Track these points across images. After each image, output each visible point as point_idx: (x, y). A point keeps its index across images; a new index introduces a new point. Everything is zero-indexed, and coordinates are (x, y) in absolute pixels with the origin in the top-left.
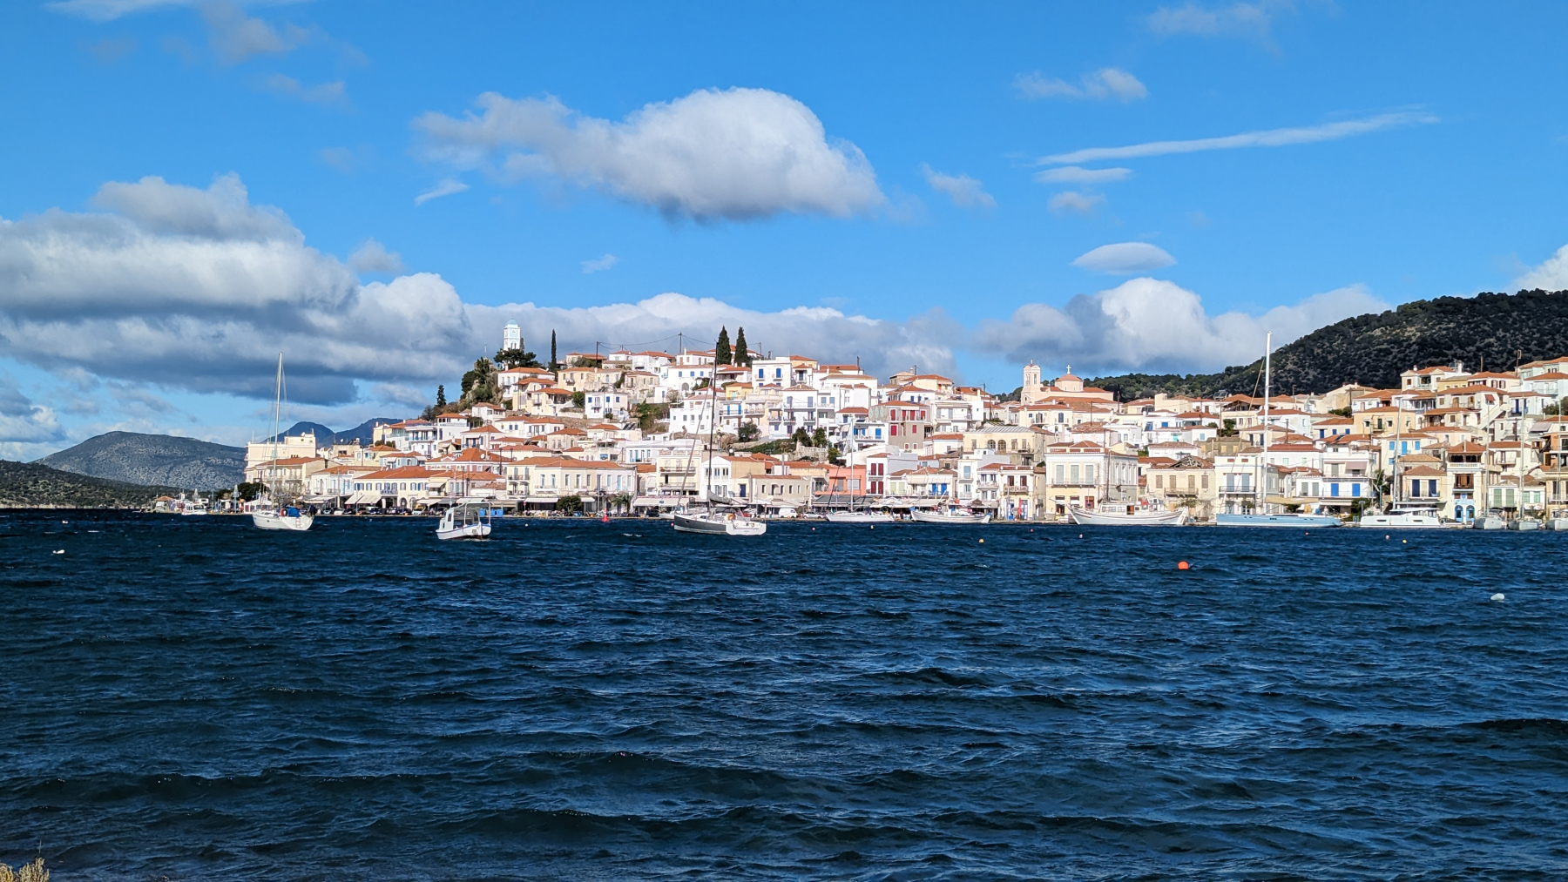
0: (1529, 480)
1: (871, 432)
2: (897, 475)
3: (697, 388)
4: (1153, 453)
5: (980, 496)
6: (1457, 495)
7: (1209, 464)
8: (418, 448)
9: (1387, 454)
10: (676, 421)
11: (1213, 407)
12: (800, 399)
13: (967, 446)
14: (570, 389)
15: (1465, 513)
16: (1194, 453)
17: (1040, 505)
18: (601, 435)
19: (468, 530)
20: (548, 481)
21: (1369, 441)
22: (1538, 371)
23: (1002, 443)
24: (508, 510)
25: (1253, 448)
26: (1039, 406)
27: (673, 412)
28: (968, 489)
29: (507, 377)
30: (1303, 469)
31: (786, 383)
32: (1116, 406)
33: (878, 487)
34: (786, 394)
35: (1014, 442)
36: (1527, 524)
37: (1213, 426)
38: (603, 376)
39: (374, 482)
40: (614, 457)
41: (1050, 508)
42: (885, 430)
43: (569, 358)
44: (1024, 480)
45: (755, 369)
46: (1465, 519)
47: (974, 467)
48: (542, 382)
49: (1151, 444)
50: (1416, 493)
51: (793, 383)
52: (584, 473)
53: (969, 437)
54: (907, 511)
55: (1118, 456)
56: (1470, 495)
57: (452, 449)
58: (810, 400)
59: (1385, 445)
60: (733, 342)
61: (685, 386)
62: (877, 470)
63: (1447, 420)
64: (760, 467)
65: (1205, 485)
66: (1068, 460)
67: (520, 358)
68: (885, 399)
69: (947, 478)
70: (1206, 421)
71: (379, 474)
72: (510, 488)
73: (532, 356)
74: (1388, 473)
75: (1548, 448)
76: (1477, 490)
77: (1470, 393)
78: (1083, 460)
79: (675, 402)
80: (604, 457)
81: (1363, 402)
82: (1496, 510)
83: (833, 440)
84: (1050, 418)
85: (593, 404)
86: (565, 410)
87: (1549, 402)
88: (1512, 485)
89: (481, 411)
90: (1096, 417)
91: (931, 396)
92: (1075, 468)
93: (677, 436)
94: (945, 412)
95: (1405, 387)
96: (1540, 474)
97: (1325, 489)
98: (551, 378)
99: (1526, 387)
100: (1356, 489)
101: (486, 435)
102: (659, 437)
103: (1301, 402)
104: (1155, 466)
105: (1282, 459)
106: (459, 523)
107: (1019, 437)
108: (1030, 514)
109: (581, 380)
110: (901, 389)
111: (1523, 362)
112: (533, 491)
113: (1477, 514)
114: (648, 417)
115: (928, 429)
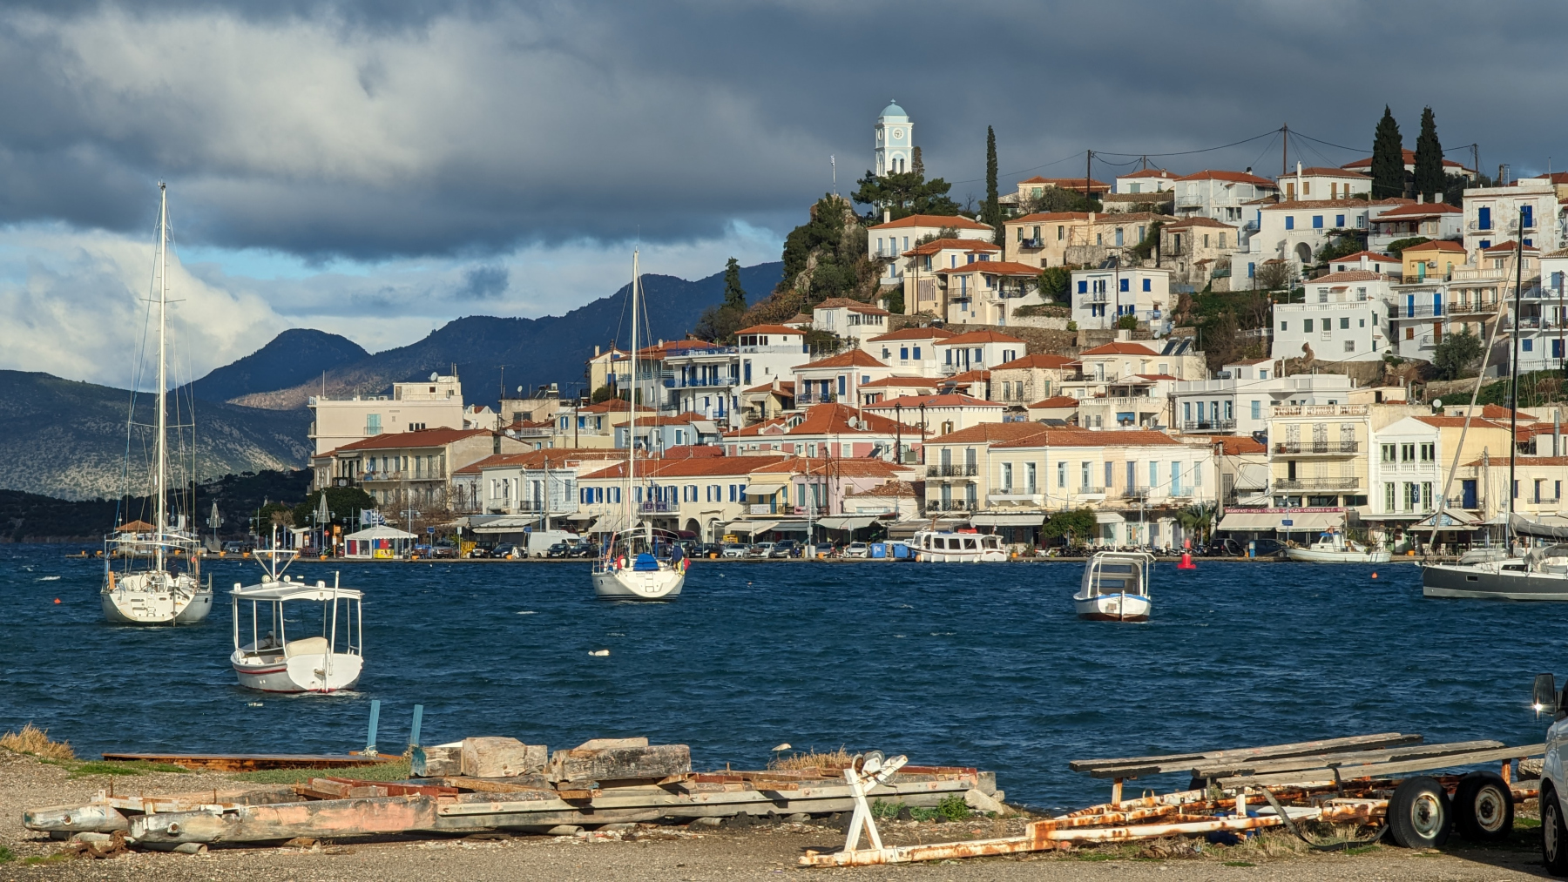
3: (1329, 254)
8: (694, 403)
10: (1287, 333)
14: (1033, 260)
18: (1114, 368)
20: (1021, 479)
27: (1281, 312)
29: (890, 239)
31: (1545, 238)
34: (1550, 266)
38: (1108, 232)
39: (620, 484)
40: (1151, 418)
43: (1026, 190)
45: (1469, 209)
48: (969, 248)
57: (773, 406)
61: (1303, 249)
64: (1498, 440)
67: (916, 195)
72: (935, 493)
73: (940, 186)
79: (1279, 287)
80: (1125, 418)
85: (1089, 296)
86: (1024, 312)
89: (834, 319)
93: (1292, 367)
98: (986, 235)
101: (849, 373)
102: (1250, 371)
109: (1058, 242)
112: (986, 501)
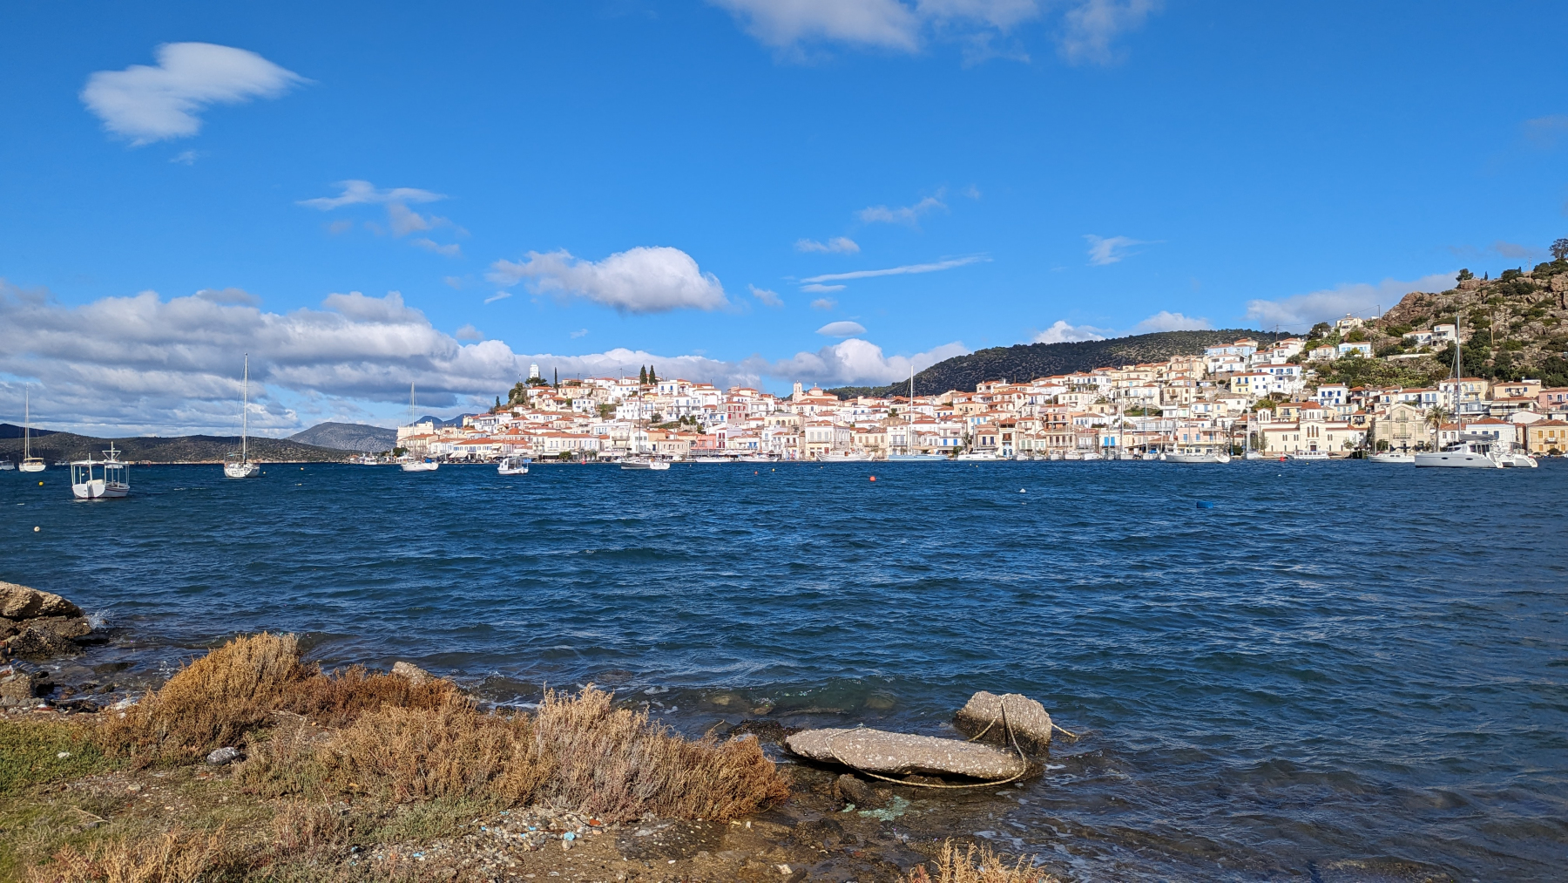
0: (1038, 436)
1: (718, 417)
2: (731, 439)
3: (630, 396)
4: (857, 426)
5: (773, 448)
6: (1004, 444)
7: (884, 431)
8: (486, 428)
9: (970, 424)
10: (619, 413)
11: (886, 402)
12: (683, 401)
13: (766, 423)
14: (565, 397)
15: (1008, 452)
16: (877, 425)
17: (803, 452)
18: (581, 421)
19: (516, 471)
20: (554, 445)
21: (961, 419)
22: (1042, 383)
23: (784, 421)
24: (534, 460)
25: (905, 422)
26: (801, 403)
27: (618, 408)
28: (767, 445)
29: (532, 392)
30: (930, 432)
31: (675, 393)
32: (839, 403)
33: (722, 445)
34: (676, 399)
35: (790, 421)
36: (1038, 458)
37: (886, 412)
38: (581, 390)
39: (464, 446)
40: (588, 432)
41: (808, 453)
42: (726, 416)
43: (564, 382)
44: (794, 439)
45: (660, 386)
46: (1008, 456)
47: (770, 434)
48: (550, 394)
49: (856, 421)
50: (984, 443)
51: (679, 393)
52: (572, 440)
53: (767, 419)
54: (736, 456)
55: (840, 427)
56: (1010, 444)
57: (504, 429)
58: (688, 401)
59: (969, 420)
60: (648, 372)
61: (624, 395)
62: (722, 436)
63: (998, 407)
64: (663, 436)
65: (882, 441)
66: (816, 430)
67: (539, 382)
68: (725, 401)
69: (757, 440)
70: (883, 410)
71: (466, 442)
72: (535, 448)
73: (545, 380)
74: (971, 434)
75: (1047, 420)
76: (1013, 442)
77: (1010, 393)
78: (823, 429)
79: (618, 402)
80: (583, 432)
81: (959, 399)
82: (1023, 451)
83: (700, 421)
84: (807, 409)
85: (577, 405)
86: (562, 408)
87: (1047, 398)
88: (1030, 439)
89: (519, 409)
90: (829, 408)
91: (748, 399)
92: (819, 434)
93: (620, 420)
94: (755, 407)
95: (978, 391)
96: (1043, 433)
97: (941, 441)
98: (555, 392)
99: (1037, 390)
100: (955, 442)
101: (521, 422)
102: (611, 421)
103: (929, 399)
104: (858, 432)
105: (919, 427)
106: (511, 466)
107: (792, 418)
108: (798, 456)
109: (570, 393)
110: (733, 395)
111: (1035, 378)
112: (546, 450)
113: (1014, 453)
114: (606, 411)
115: (747, 415)
